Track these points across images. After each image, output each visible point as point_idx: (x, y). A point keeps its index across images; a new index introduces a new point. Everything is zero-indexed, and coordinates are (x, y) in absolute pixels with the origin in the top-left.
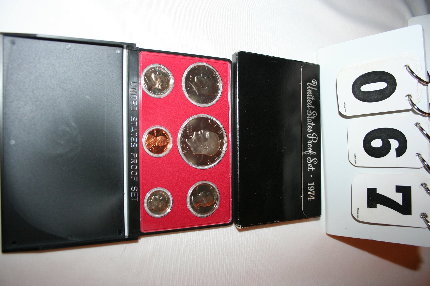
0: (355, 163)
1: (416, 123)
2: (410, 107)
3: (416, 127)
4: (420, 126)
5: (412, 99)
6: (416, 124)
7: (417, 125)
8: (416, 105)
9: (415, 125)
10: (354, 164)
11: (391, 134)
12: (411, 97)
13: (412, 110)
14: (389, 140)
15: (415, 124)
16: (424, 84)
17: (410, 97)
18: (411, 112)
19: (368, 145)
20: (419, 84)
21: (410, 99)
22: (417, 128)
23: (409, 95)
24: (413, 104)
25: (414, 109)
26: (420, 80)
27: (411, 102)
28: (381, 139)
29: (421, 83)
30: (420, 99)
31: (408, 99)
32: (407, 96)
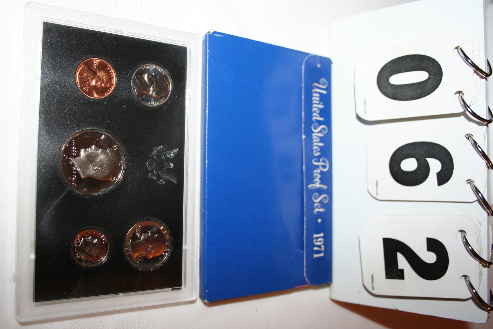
0: (377, 194)
2: (461, 110)
4: (473, 140)
5: (464, 98)
6: (467, 136)
7: (469, 136)
8: (470, 107)
9: (466, 137)
10: (375, 195)
11: (430, 151)
13: (463, 114)
14: (429, 160)
15: (466, 136)
16: (484, 76)
17: (461, 94)
18: (462, 117)
19: (396, 168)
20: (475, 75)
21: (462, 98)
22: (469, 142)
23: (460, 92)
24: (466, 106)
25: (467, 113)
26: (477, 69)
27: (462, 103)
28: (417, 160)
29: (478, 74)
30: (475, 98)
31: (458, 98)
32: (456, 93)
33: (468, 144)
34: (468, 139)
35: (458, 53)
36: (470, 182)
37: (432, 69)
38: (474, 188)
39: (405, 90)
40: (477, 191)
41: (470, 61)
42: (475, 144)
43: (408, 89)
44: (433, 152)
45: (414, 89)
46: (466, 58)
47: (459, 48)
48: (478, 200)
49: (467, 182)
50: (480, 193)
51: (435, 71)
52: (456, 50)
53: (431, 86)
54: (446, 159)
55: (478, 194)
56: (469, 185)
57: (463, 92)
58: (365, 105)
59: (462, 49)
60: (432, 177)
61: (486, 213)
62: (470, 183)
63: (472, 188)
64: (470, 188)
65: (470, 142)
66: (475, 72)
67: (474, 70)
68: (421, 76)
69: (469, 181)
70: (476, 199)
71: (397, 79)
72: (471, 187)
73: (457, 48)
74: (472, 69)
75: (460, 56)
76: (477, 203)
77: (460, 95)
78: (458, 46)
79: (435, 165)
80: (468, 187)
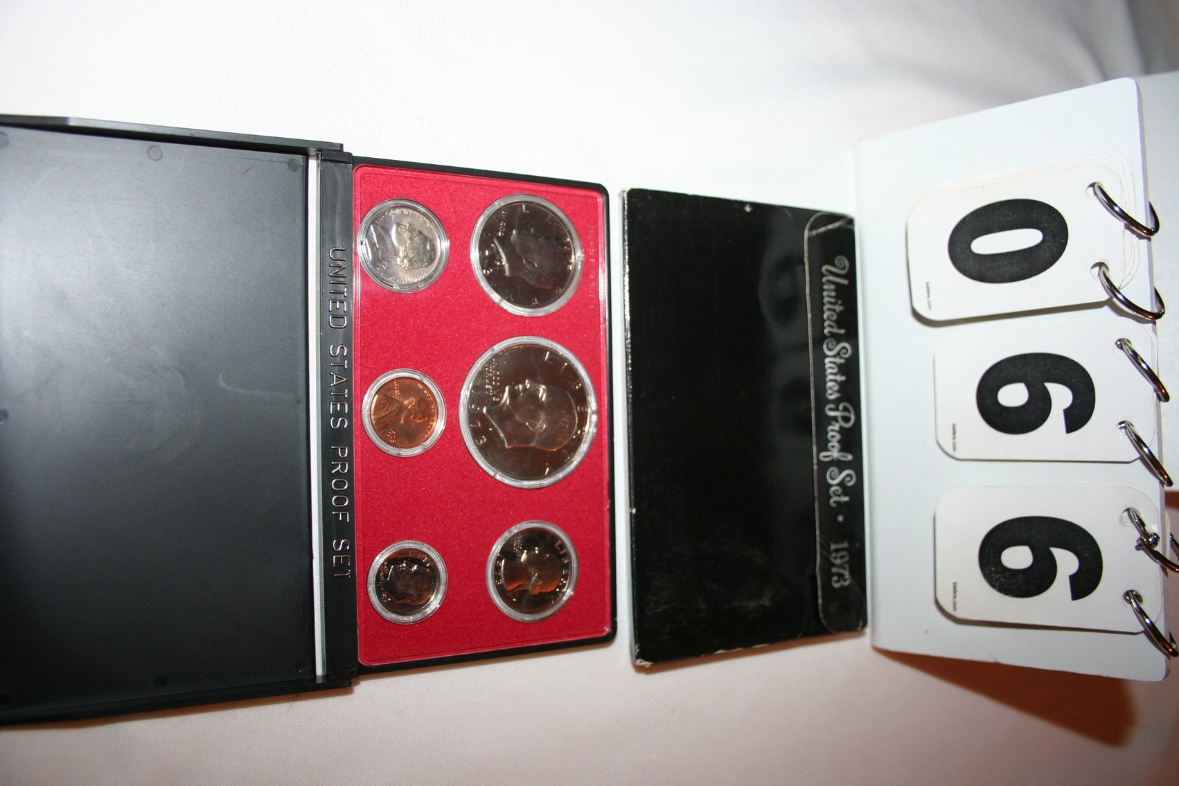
1: (1120, 340)
2: (1104, 296)
3: (1120, 350)
4: (1130, 348)
5: (1110, 275)
6: (1119, 343)
7: (1122, 344)
8: (1120, 291)
9: (1118, 346)
11: (1052, 371)
12: (1106, 271)
13: (1109, 303)
14: (1050, 386)
15: (1116, 343)
16: (1143, 234)
17: (1103, 268)
18: (1106, 309)
19: (988, 401)
20: (1128, 233)
21: (1105, 275)
22: (1124, 354)
23: (1100, 265)
24: (1112, 289)
25: (1115, 300)
26: (1131, 223)
27: (1106, 283)
28: (1028, 387)
29: (1133, 232)
30: (1130, 274)
31: (1097, 274)
32: (1094, 266)
33: (1123, 358)
34: (1121, 348)
35: (1095, 194)
36: (1125, 425)
37: (1048, 225)
38: (1134, 437)
39: (1000, 263)
40: (1139, 442)
41: (1117, 209)
42: (1135, 357)
43: (1007, 262)
44: (1056, 372)
45: (1018, 262)
46: (1110, 204)
47: (1096, 185)
48: (1142, 459)
49: (1120, 426)
50: (1146, 446)
51: (1053, 228)
52: (1091, 188)
53: (1047, 256)
54: (1080, 385)
55: (1142, 448)
56: (1124, 430)
57: (1106, 264)
59: (1102, 187)
60: (1056, 418)
61: (1157, 481)
62: (1125, 427)
63: (1129, 436)
64: (1126, 437)
65: (1126, 353)
66: (1127, 227)
67: (1125, 224)
68: (1028, 238)
69: (1123, 425)
70: (1138, 456)
71: (985, 245)
72: (1127, 434)
73: (1093, 185)
74: (1121, 224)
75: (1098, 201)
76: (1139, 462)
77: (1102, 270)
78: (1094, 182)
79: (1061, 396)
80: (1122, 434)
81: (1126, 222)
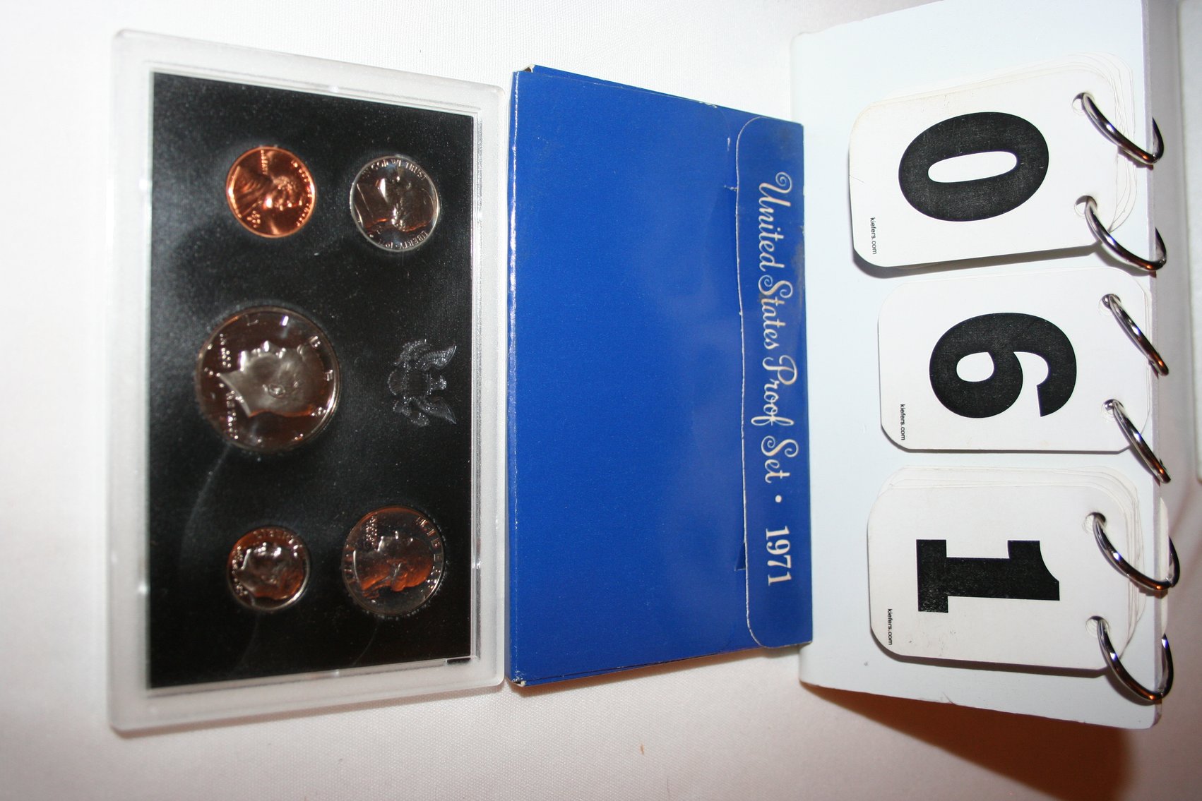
1: (1107, 296)
2: (1090, 240)
3: (1107, 309)
4: (1120, 308)
5: (1098, 213)
6: (1106, 300)
7: (1110, 301)
8: (1111, 234)
9: (1105, 303)
11: (1024, 337)
12: (1093, 206)
13: (1095, 249)
14: (1019, 355)
15: (1103, 299)
16: (1143, 161)
17: (1091, 203)
18: (1093, 257)
19: (945, 375)
20: (1123, 159)
21: (1092, 212)
22: (1111, 314)
23: (1087, 199)
24: (1101, 231)
25: (1104, 245)
26: (1127, 146)
27: (1094, 225)
28: (993, 356)
29: (1129, 158)
30: (1122, 214)
31: (1083, 212)
32: (1080, 201)
33: (1109, 318)
34: (1109, 306)
35: (1084, 108)
36: (1112, 404)
37: (1024, 146)
38: (1123, 420)
39: (965, 195)
40: (1128, 427)
41: (1109, 127)
42: (1124, 319)
43: (972, 194)
44: (1029, 338)
45: (985, 194)
46: (1101, 120)
47: (1085, 97)
48: (1132, 448)
49: (1106, 406)
50: (1137, 432)
51: (1030, 151)
52: (1079, 100)
53: (1022, 186)
54: (1058, 353)
55: (1132, 435)
56: (1111, 411)
57: (1094, 198)
58: (873, 231)
59: (1093, 100)
60: (1029, 396)
61: (1151, 476)
62: (1112, 407)
63: (1117, 419)
64: (1114, 419)
65: (1113, 313)
66: (1122, 151)
67: (1120, 148)
68: (999, 163)
69: (1111, 404)
70: (1127, 444)
71: (945, 171)
72: (1115, 416)
73: (1080, 96)
74: (1114, 147)
75: (1086, 116)
76: (1128, 452)
77: (1088, 206)
78: (1083, 92)
79: (1034, 368)
80: (1109, 417)
81: (1120, 145)
